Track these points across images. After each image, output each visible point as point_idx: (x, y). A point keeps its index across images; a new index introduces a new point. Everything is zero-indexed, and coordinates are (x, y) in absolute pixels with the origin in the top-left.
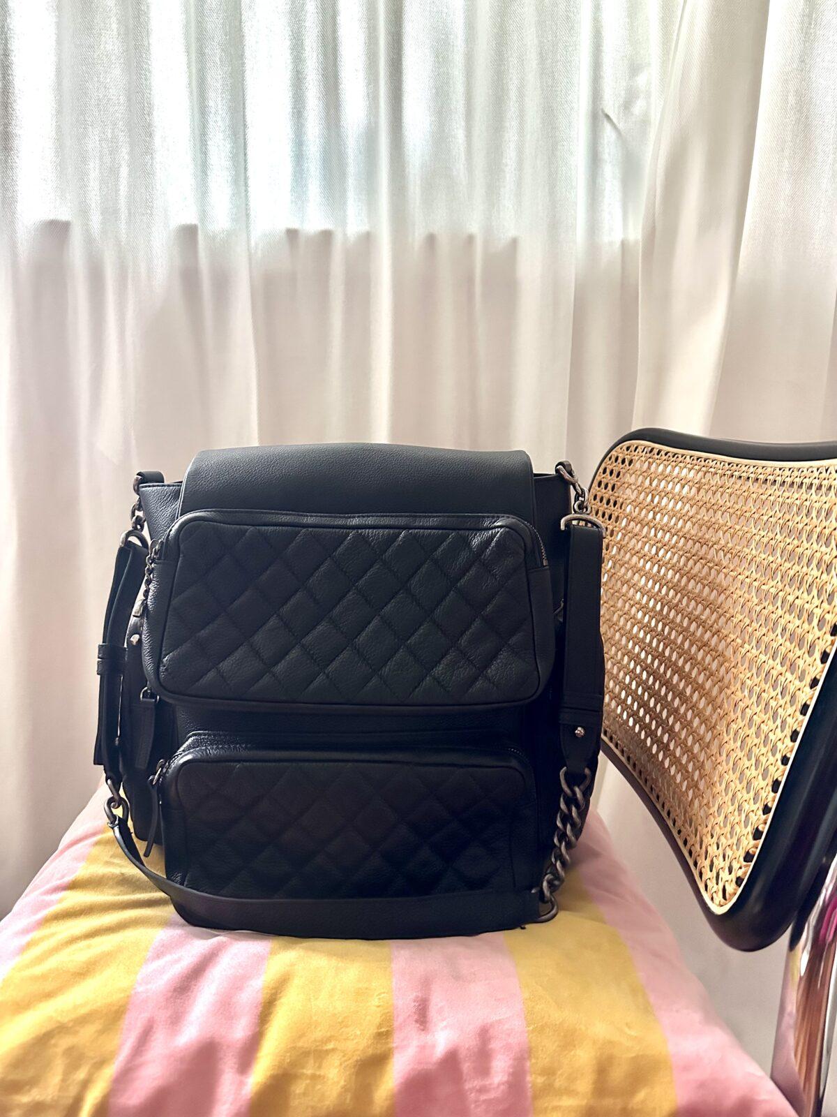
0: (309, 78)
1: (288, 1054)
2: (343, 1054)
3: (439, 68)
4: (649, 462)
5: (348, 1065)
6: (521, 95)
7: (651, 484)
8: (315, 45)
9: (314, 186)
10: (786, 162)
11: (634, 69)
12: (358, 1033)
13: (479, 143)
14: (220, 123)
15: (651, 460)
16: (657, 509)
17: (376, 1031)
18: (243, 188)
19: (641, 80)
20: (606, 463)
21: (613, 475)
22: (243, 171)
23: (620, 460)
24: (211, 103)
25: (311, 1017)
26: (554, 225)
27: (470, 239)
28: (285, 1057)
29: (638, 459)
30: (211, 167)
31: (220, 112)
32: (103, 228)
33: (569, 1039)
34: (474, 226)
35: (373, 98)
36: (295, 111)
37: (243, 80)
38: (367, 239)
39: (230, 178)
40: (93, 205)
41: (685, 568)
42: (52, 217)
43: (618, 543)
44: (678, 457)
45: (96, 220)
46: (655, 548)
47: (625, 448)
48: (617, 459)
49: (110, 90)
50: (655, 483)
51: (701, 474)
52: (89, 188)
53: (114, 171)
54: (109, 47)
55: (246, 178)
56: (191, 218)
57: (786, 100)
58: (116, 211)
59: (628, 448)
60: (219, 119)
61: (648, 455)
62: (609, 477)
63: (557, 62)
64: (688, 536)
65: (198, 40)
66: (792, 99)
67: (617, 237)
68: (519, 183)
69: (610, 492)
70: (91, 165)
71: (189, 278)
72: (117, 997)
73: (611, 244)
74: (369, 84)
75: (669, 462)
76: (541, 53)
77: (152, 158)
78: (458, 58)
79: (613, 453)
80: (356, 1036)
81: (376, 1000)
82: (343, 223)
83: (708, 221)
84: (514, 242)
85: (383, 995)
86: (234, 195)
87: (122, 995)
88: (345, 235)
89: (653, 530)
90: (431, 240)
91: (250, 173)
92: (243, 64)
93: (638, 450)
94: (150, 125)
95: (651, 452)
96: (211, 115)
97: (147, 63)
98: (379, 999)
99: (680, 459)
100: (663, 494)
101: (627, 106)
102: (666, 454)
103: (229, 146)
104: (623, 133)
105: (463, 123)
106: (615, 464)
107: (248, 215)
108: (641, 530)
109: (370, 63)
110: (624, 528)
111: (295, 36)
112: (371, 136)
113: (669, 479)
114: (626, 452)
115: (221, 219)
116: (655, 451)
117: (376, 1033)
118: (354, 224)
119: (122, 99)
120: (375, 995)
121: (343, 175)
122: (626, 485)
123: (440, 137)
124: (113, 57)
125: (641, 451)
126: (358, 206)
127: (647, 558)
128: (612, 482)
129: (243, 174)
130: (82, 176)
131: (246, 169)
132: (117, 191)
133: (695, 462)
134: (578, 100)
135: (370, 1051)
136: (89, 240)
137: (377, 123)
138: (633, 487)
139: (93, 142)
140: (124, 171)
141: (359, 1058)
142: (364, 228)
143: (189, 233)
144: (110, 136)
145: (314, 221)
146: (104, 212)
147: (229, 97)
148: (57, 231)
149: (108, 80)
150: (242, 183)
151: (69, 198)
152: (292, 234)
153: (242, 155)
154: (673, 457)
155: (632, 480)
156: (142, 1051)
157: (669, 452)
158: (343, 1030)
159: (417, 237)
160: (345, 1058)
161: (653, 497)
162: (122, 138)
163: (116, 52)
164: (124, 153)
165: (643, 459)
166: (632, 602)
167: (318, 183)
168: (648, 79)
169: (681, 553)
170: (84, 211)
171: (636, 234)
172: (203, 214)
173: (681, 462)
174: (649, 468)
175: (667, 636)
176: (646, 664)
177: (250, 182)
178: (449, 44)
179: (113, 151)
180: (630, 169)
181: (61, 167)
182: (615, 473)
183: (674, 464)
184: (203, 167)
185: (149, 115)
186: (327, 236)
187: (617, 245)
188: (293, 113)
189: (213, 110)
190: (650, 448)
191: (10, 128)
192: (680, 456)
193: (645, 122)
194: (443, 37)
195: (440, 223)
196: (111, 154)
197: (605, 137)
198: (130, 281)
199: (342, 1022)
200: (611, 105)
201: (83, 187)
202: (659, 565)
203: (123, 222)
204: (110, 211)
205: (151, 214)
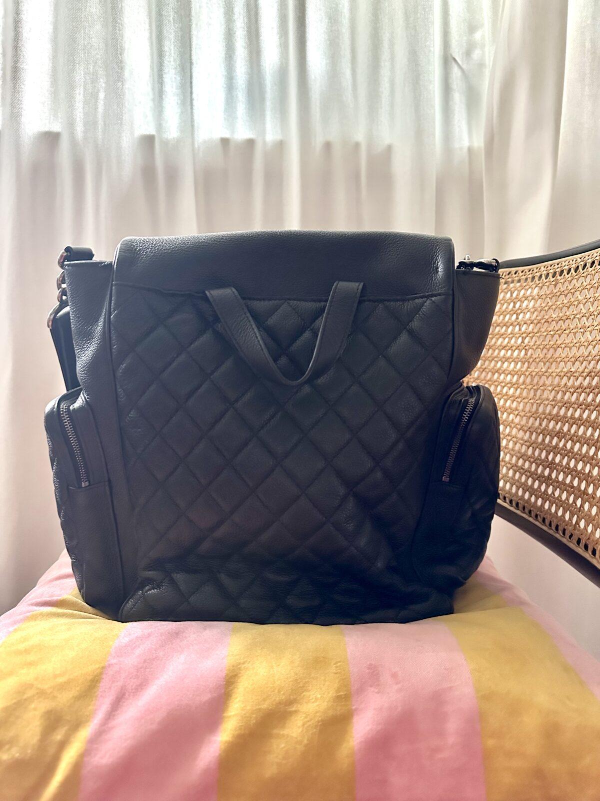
0: (237, 33)
1: (254, 716)
2: (304, 715)
3: (332, 26)
5: (310, 725)
6: (392, 45)
8: (242, 11)
9: (241, 108)
10: (587, 87)
11: (472, 28)
12: (319, 696)
13: (362, 78)
14: (172, 63)
16: (519, 311)
17: (334, 695)
18: (189, 108)
19: (478, 36)
22: (190, 94)
24: (166, 49)
25: (275, 682)
26: (420, 134)
27: (357, 145)
28: (251, 718)
30: (165, 93)
31: (173, 55)
32: (85, 136)
33: (515, 708)
34: (360, 136)
35: (284, 46)
36: (227, 56)
37: (190, 31)
38: (281, 146)
39: (179, 102)
40: (78, 119)
41: (550, 343)
42: (47, 129)
45: (79, 129)
49: (93, 39)
52: (75, 108)
53: (95, 96)
54: (93, 10)
55: (192, 100)
56: (151, 130)
57: (584, 46)
58: (95, 123)
60: (172, 59)
63: (418, 19)
65: (157, 6)
66: (588, 45)
67: (466, 143)
68: (392, 105)
70: (78, 91)
71: (148, 172)
72: (92, 668)
73: (461, 149)
74: (280, 38)
76: (406, 13)
77: (123, 85)
78: (345, 21)
80: (317, 699)
81: (334, 667)
82: (263, 132)
83: (533, 127)
84: (389, 148)
85: (339, 664)
86: (182, 112)
87: (97, 666)
88: (264, 142)
89: (517, 327)
90: (328, 146)
91: (194, 96)
92: (190, 20)
94: (121, 62)
96: (166, 57)
97: (120, 19)
98: (337, 667)
101: (468, 53)
103: (179, 78)
104: (465, 70)
105: (350, 65)
107: (193, 126)
109: (282, 23)
111: (228, 5)
112: (282, 73)
115: (172, 130)
117: (335, 696)
118: (272, 134)
119: (102, 45)
120: (332, 664)
121: (263, 99)
123: (333, 74)
124: (96, 17)
126: (274, 122)
129: (189, 97)
130: (70, 98)
131: (191, 93)
132: (96, 108)
134: (434, 45)
135: (330, 713)
136: (74, 144)
137: (287, 64)
139: (80, 75)
140: (102, 95)
141: (320, 719)
142: (279, 137)
143: (148, 141)
144: (91, 71)
145: (242, 132)
146: (85, 124)
147: (180, 45)
148: (51, 139)
149: (92, 32)
150: (189, 103)
151: (60, 116)
152: (225, 142)
153: (188, 84)
156: (114, 715)
158: (304, 694)
159: (318, 141)
160: (308, 719)
162: (101, 72)
163: (98, 13)
164: (102, 83)
166: (503, 384)
167: (244, 106)
168: (483, 34)
170: (71, 124)
171: (479, 142)
172: (160, 127)
177: (195, 102)
178: (339, 10)
179: (95, 80)
180: (472, 97)
181: (55, 94)
184: (160, 94)
185: (121, 54)
186: (251, 143)
187: (465, 150)
188: (226, 57)
189: (168, 54)
191: (19, 65)
193: (481, 65)
194: (334, 6)
195: (334, 134)
196: (92, 84)
197: (454, 74)
198: (104, 173)
199: (303, 687)
200: (457, 52)
201: (71, 106)
202: (526, 349)
203: (100, 130)
204: (90, 123)
205: (121, 123)
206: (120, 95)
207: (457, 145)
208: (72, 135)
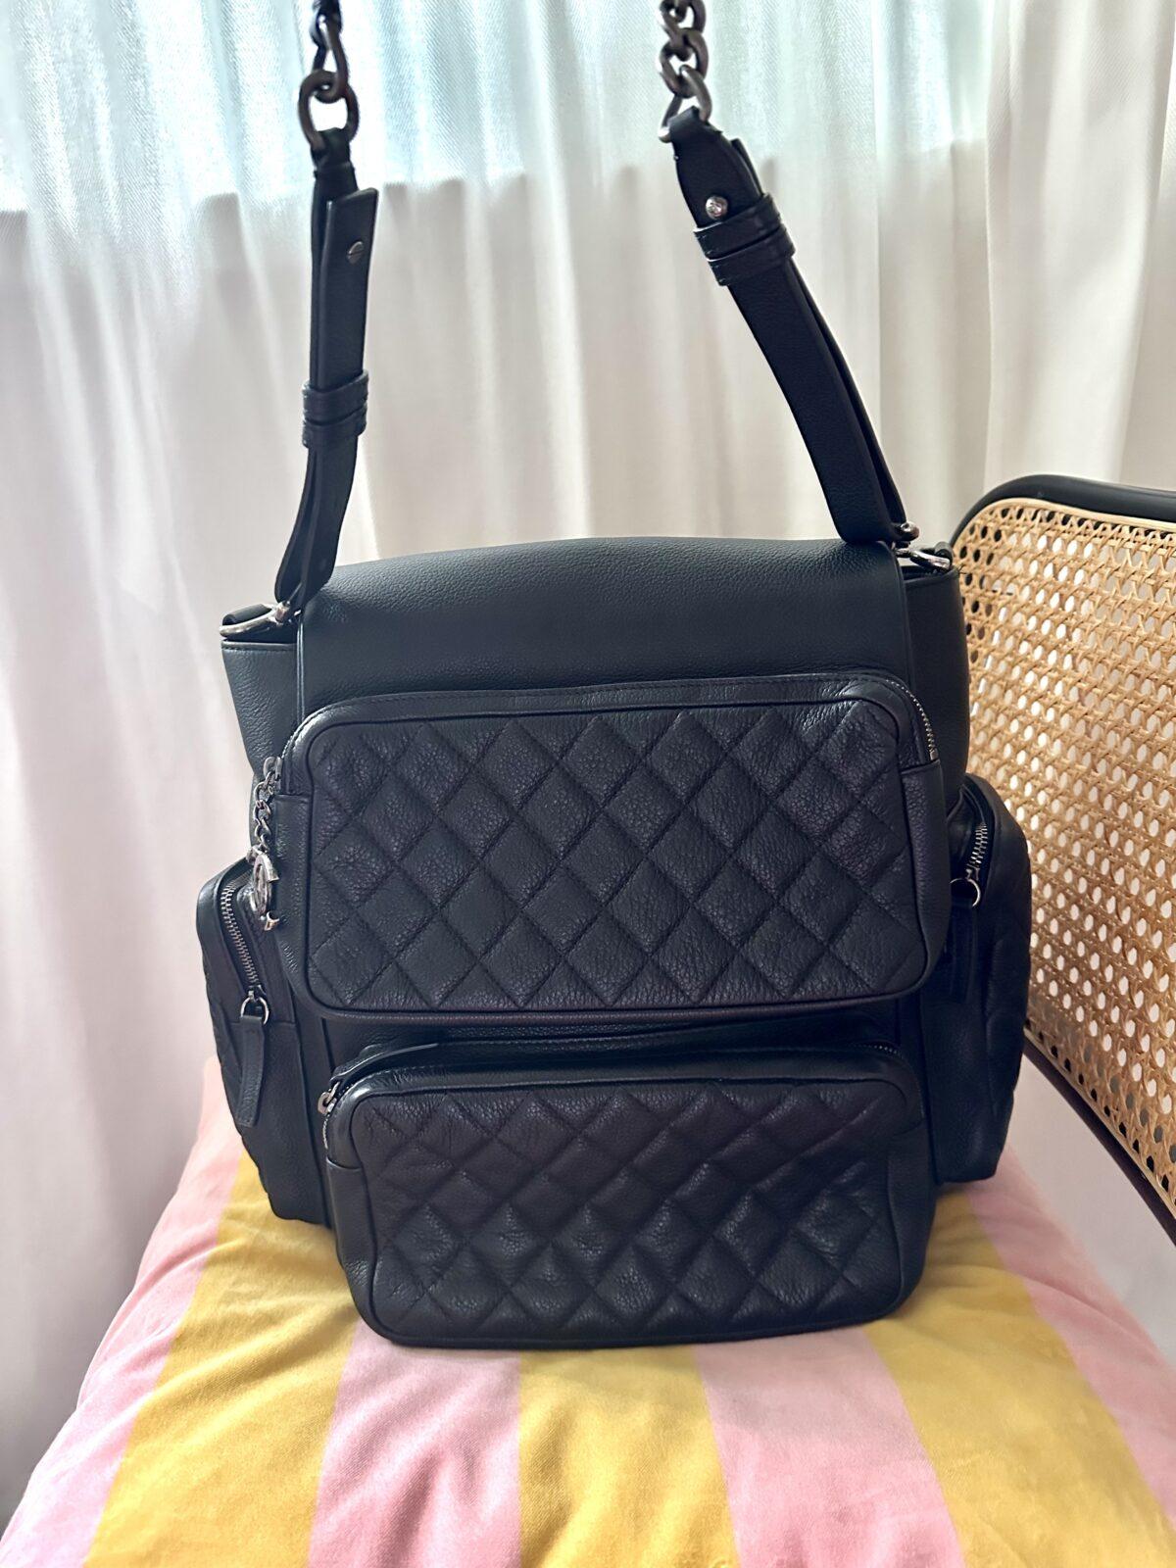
4: (1049, 538)
7: (1056, 575)
9: (424, 104)
14: (254, 9)
15: (1051, 534)
16: (1073, 622)
20: (964, 539)
21: (980, 559)
23: (991, 534)
26: (838, 129)
29: (1027, 532)
30: (246, 88)
32: (81, 218)
38: (522, 190)
40: (60, 179)
41: (1141, 730)
43: (1002, 678)
44: (1104, 529)
45: (67, 202)
46: (1075, 690)
47: (998, 512)
48: (984, 532)
50: (1063, 575)
51: (1158, 560)
52: (49, 150)
53: (86, 115)
56: (224, 184)
58: (99, 186)
59: (1004, 513)
61: (1047, 525)
62: (973, 564)
64: (1142, 672)
67: (945, 138)
68: (772, 61)
69: (978, 590)
70: (47, 109)
71: (234, 287)
73: (934, 152)
75: (1088, 538)
77: (146, 84)
79: (977, 520)
82: (479, 164)
84: (771, 168)
88: (485, 186)
89: (1069, 658)
90: (629, 177)
93: (1023, 517)
94: (133, 26)
95: (1049, 518)
99: (1109, 533)
100: (1082, 595)
102: (1080, 523)
103: (272, 48)
106: (982, 541)
108: (1045, 657)
110: (1010, 654)
113: (1092, 568)
114: (1002, 520)
115: (274, 179)
116: (1059, 518)
118: (499, 167)
121: (471, 78)
122: (1008, 578)
125: (1029, 517)
126: (501, 131)
127: (1062, 708)
128: (979, 571)
130: (34, 129)
132: (95, 148)
133: (1142, 538)
136: (59, 238)
138: (1022, 581)
139: (42, 67)
140: (103, 113)
142: (516, 168)
143: (224, 210)
144: (70, 53)
145: (430, 167)
146: (79, 188)
151: (18, 170)
152: (394, 193)
154: (1096, 528)
155: (1019, 567)
157: (1086, 519)
159: (607, 168)
161: (1063, 599)
162: (94, 55)
164: (98, 75)
165: (1036, 531)
166: (1038, 784)
167: (430, 98)
169: (1131, 702)
170: (45, 193)
171: (976, 130)
172: (244, 175)
173: (1112, 538)
174: (1049, 546)
175: (1115, 849)
176: (1076, 893)
179: (80, 77)
182: (983, 556)
183: (1098, 540)
184: (233, 90)
185: (130, 7)
186: (454, 190)
187: (944, 157)
190: (1047, 513)
192: (1109, 527)
195: (642, 148)
196: (76, 85)
198: (137, 303)
201: (38, 150)
202: (1087, 722)
203: (113, 202)
204: (89, 189)
205: (157, 184)
206: (143, 113)
207: (925, 146)
208: (52, 215)
